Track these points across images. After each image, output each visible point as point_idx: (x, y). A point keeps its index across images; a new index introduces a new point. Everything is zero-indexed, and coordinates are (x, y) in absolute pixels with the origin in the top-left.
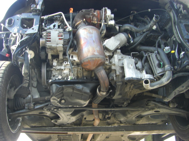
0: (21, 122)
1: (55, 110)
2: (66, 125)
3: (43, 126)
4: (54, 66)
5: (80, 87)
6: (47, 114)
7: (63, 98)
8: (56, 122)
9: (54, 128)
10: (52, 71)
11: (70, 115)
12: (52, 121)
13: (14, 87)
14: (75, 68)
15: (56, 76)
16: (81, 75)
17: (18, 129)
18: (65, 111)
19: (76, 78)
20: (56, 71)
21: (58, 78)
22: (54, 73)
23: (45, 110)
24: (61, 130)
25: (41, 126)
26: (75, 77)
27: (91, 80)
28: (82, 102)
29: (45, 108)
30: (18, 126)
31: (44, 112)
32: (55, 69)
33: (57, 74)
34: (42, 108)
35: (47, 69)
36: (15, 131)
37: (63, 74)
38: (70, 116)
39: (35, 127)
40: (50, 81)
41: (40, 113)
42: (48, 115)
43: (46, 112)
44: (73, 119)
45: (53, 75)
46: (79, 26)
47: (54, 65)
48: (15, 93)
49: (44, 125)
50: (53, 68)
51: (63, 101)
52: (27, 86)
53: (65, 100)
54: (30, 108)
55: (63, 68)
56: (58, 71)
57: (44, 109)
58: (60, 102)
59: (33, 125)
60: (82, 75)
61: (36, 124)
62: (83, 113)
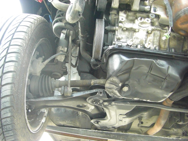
0: (45, 117)
1: (106, 104)
2: (109, 128)
3: (75, 126)
4: (121, 22)
5: (163, 64)
6: (89, 108)
7: (126, 83)
8: (98, 123)
9: (90, 130)
10: (114, 31)
11: (125, 114)
12: (92, 121)
13: (44, 57)
14: (156, 32)
15: (121, 41)
16: (165, 45)
17: (40, 127)
18: (120, 108)
19: (157, 48)
20: (123, 33)
21: (125, 44)
22: (119, 34)
23: (90, 101)
24: (101, 135)
25: (72, 125)
26: (155, 46)
27: (184, 55)
29: (89, 99)
30: (41, 123)
31: (85, 104)
32: (121, 27)
33: (124, 36)
34: (84, 98)
35: (107, 28)
36: (35, 130)
37: (135, 38)
38: (125, 116)
39: (63, 126)
40: (110, 47)
41: (78, 106)
42: (89, 110)
43: (88, 105)
44: (126, 121)
45: (118, 37)
47: (120, 19)
48: (43, 66)
49: (78, 124)
50: (118, 26)
51: (126, 89)
52: (62, 61)
53: (129, 88)
54: (65, 95)
55: (135, 26)
56: (127, 33)
57: (87, 99)
58: (120, 90)
59: (62, 123)
60: (167, 44)
61: (66, 122)
62: (144, 113)
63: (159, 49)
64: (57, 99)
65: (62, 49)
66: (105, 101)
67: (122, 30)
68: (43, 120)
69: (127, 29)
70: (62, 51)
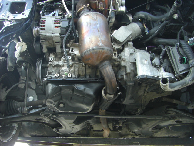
0: (16, 130)
1: (54, 116)
2: (70, 135)
3: (44, 135)
4: (51, 61)
5: (81, 87)
6: (45, 121)
7: (61, 101)
8: (58, 131)
9: (57, 138)
10: (48, 67)
11: (73, 123)
12: (54, 130)
13: (6, 87)
14: (76, 65)
15: (52, 74)
16: (83, 73)
17: (11, 138)
18: (66, 118)
19: (77, 76)
20: (53, 68)
21: (54, 76)
22: (50, 70)
24: (65, 140)
25: (42, 135)
26: (75, 75)
27: (95, 79)
28: (85, 107)
29: (42, 114)
30: (12, 134)
31: (42, 118)
32: (51, 65)
33: (53, 71)
34: (37, 114)
35: (43, 65)
36: (6, 140)
37: (61, 71)
38: (73, 124)
39: (35, 136)
40: (45, 79)
41: (36, 120)
42: (46, 122)
43: (44, 118)
44: (78, 128)
45: (49, 72)
46: (82, 12)
47: (50, 59)
48: (6, 94)
49: (46, 134)
50: (49, 64)
51: (62, 105)
52: (23, 87)
53: (64, 104)
54: (23, 113)
55: (61, 63)
56: (56, 68)
57: (40, 114)
58: (58, 106)
59: (34, 134)
60: (84, 72)
61: (36, 133)
62: (88, 121)
63: (78, 77)
64: (18, 116)
65: (23, 78)
66: (53, 115)
67: (52, 66)
68: (14, 133)
69: (55, 66)
70: (23, 80)
